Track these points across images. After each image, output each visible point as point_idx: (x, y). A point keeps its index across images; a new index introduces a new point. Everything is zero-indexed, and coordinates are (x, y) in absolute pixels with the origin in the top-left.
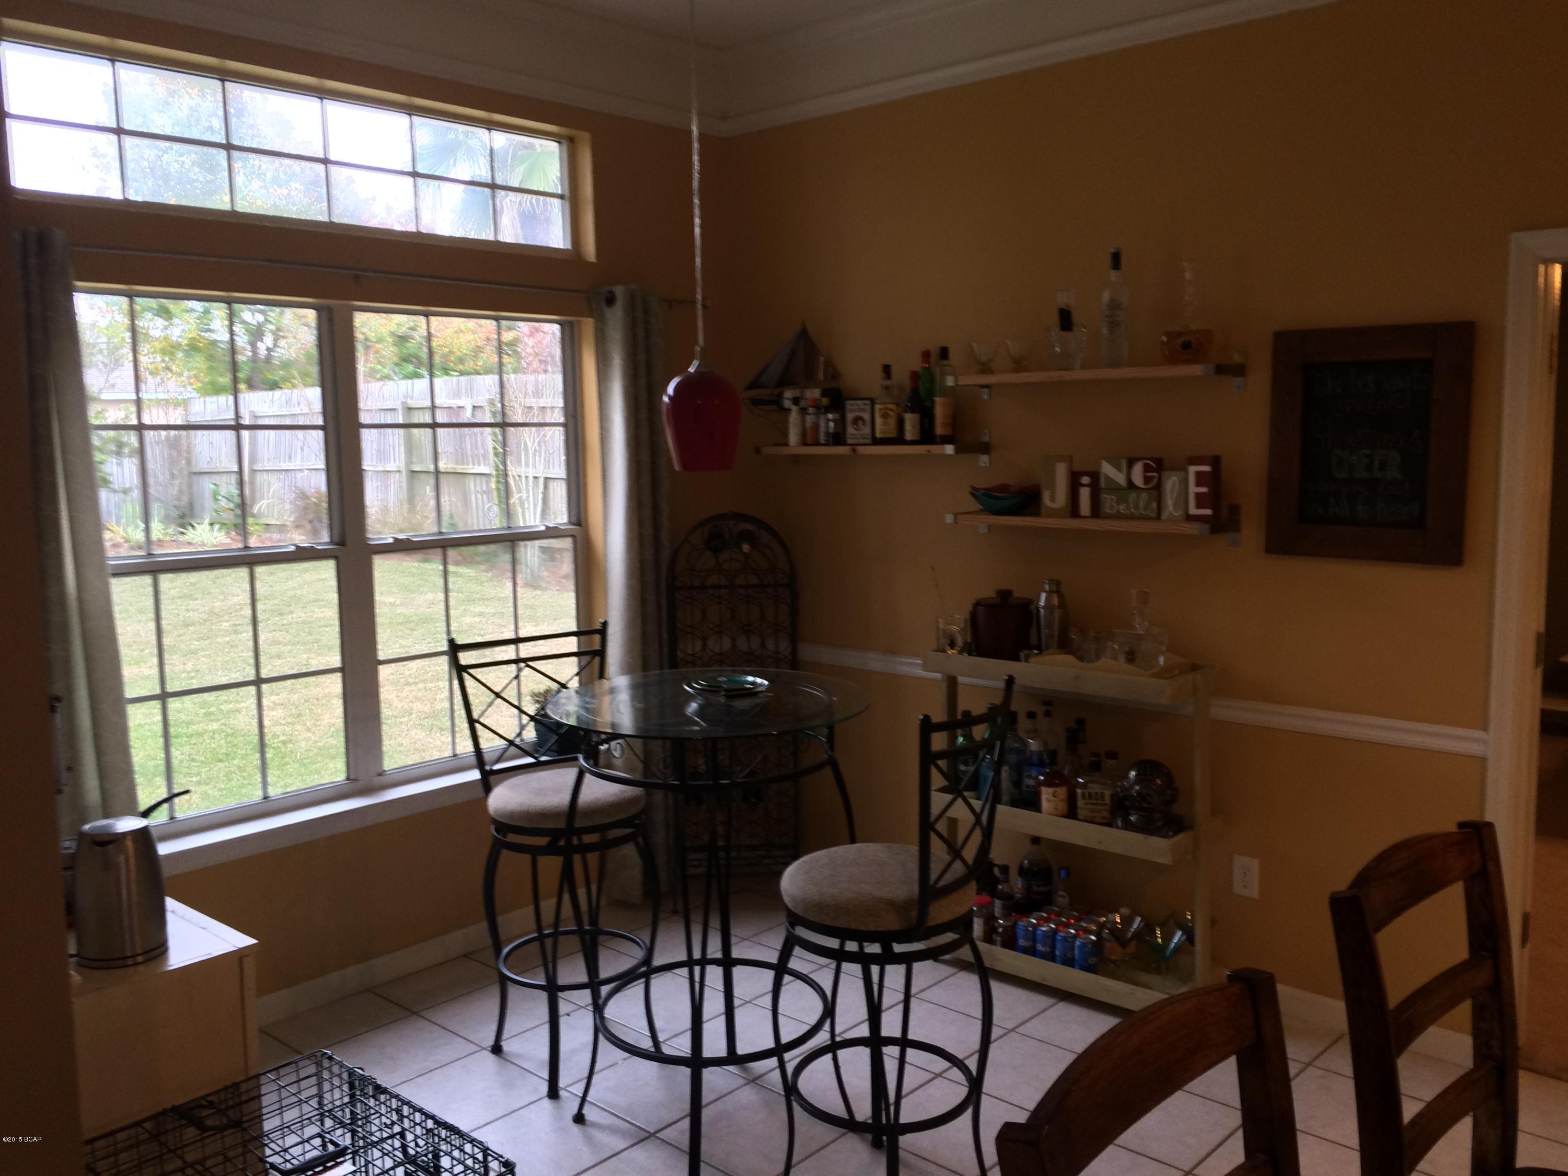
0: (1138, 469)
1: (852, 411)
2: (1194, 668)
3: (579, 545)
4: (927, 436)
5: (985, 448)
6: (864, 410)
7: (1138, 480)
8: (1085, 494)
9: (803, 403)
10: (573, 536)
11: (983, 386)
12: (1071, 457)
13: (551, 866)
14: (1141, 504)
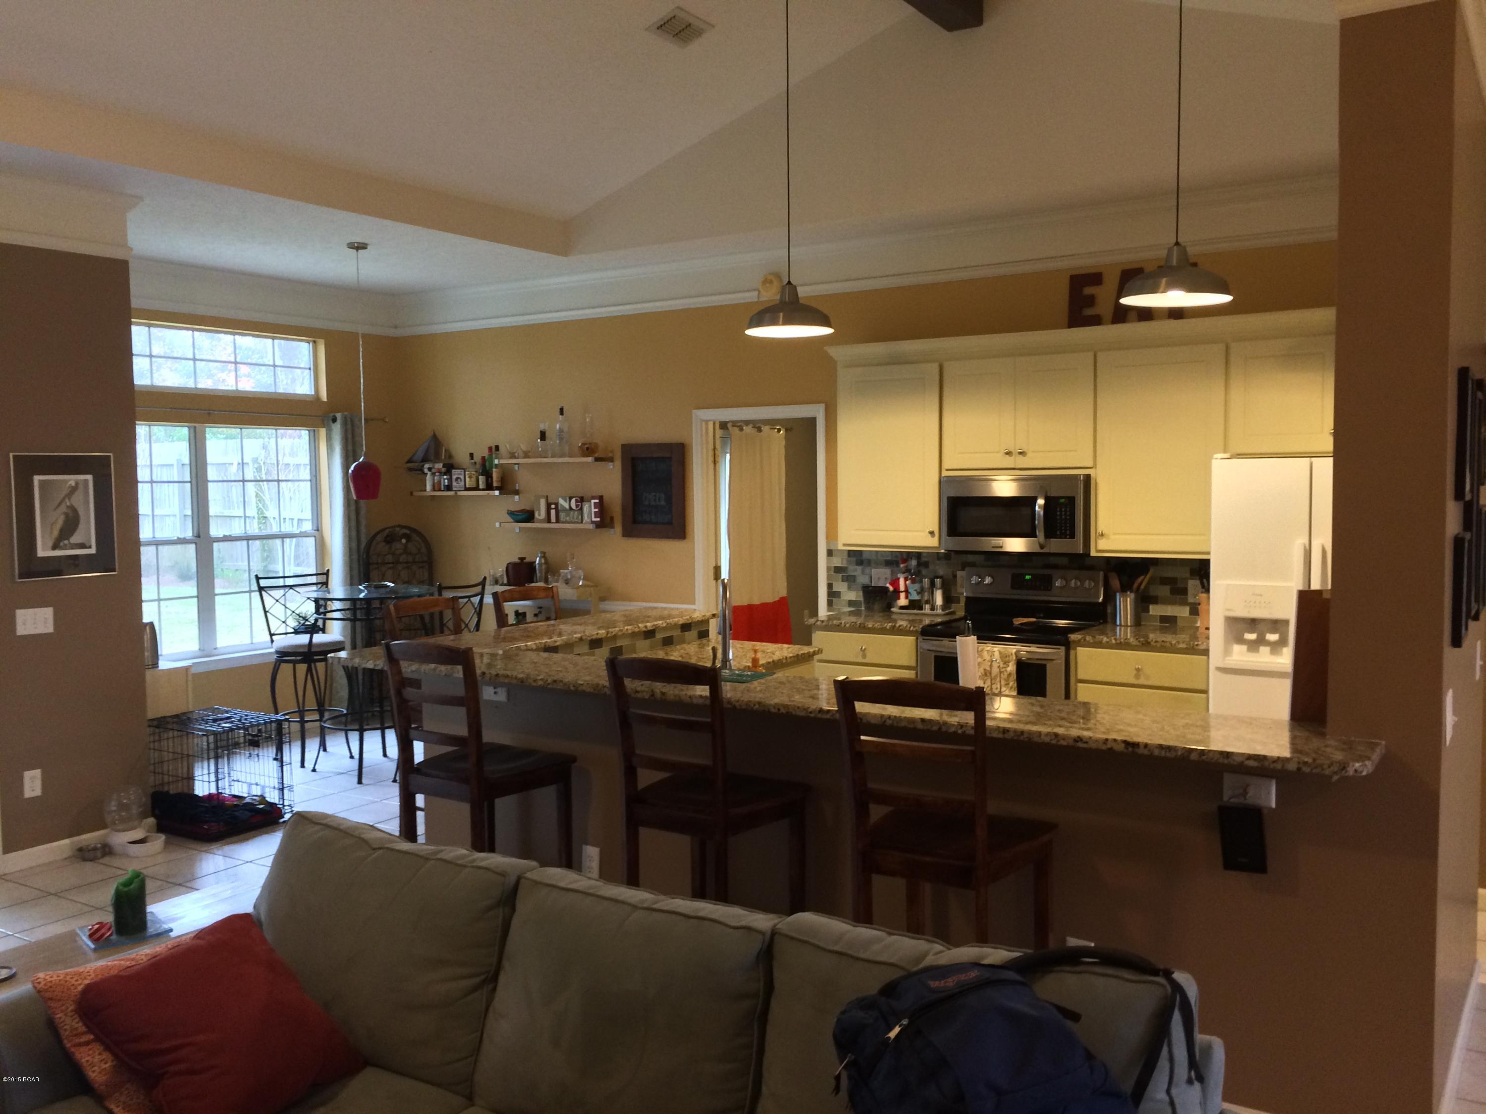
0: (573, 501)
1: (455, 475)
2: (597, 586)
3: (317, 541)
4: (489, 487)
5: (517, 492)
6: (460, 474)
7: (573, 506)
8: (553, 512)
9: (433, 471)
10: (315, 536)
11: (516, 464)
12: (547, 496)
13: (302, 668)
14: (575, 517)
